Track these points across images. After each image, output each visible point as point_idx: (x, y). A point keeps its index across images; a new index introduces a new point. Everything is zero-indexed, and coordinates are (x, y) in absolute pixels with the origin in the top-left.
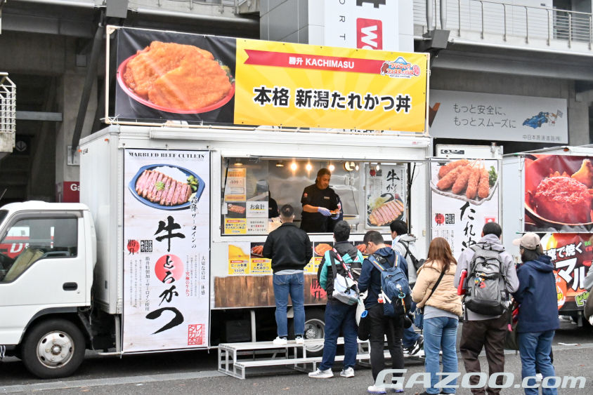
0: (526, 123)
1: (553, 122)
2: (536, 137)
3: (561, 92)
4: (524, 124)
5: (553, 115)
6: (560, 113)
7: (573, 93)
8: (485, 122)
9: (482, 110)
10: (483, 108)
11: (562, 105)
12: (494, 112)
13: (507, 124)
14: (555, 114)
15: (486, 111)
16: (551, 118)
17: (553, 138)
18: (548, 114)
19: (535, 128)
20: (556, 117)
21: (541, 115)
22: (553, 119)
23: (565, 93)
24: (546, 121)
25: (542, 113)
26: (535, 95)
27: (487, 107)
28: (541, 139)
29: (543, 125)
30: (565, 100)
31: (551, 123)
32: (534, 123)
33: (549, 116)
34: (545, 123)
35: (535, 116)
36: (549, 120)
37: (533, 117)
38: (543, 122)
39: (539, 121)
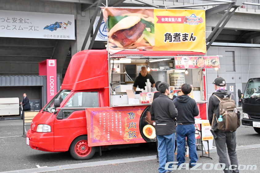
0: (47, 28)
1: (65, 28)
2: (53, 36)
3: (71, 12)
4: (44, 29)
5: (65, 24)
6: (69, 23)
7: (80, 12)
8: (17, 28)
9: (15, 21)
10: (15, 19)
11: (71, 18)
12: (23, 21)
13: (33, 28)
14: (67, 23)
15: (18, 21)
16: (63, 26)
17: (64, 36)
18: (61, 23)
19: (52, 31)
20: (67, 25)
21: (56, 23)
22: (65, 26)
23: (75, 11)
24: (60, 27)
25: (57, 22)
27: (18, 18)
28: (56, 37)
29: (58, 29)
30: (74, 15)
31: (63, 28)
32: (52, 28)
33: (62, 24)
34: (59, 28)
35: (53, 24)
36: (62, 26)
37: (51, 25)
38: (58, 28)
39: (55, 27)
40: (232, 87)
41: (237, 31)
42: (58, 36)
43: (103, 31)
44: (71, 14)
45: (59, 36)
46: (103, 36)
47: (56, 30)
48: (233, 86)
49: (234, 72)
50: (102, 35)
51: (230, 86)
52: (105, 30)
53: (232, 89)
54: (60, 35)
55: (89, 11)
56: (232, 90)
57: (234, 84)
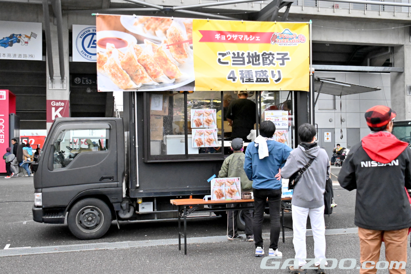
1: (27, 43)
2: (6, 55)
3: (37, 17)
5: (27, 36)
6: (34, 35)
7: (52, 19)
14: (29, 35)
17: (25, 56)
18: (20, 35)
19: (5, 47)
21: (12, 36)
22: (26, 40)
23: (42, 18)
24: (19, 41)
25: (13, 35)
26: (8, 19)
28: (12, 56)
29: (15, 45)
30: (41, 24)
31: (24, 43)
32: (5, 43)
33: (22, 37)
34: (17, 43)
35: (6, 38)
36: (21, 40)
37: (4, 38)
38: (15, 42)
39: (10, 42)
40: (328, 134)
41: (329, 45)
42: (15, 55)
43: (88, 47)
44: (38, 22)
45: (17, 55)
46: (88, 54)
47: (11, 45)
48: (330, 133)
49: (334, 111)
50: (86, 54)
51: (325, 133)
52: (91, 45)
53: (329, 137)
54: (17, 53)
55: (67, 16)
56: (328, 139)
57: (332, 130)
